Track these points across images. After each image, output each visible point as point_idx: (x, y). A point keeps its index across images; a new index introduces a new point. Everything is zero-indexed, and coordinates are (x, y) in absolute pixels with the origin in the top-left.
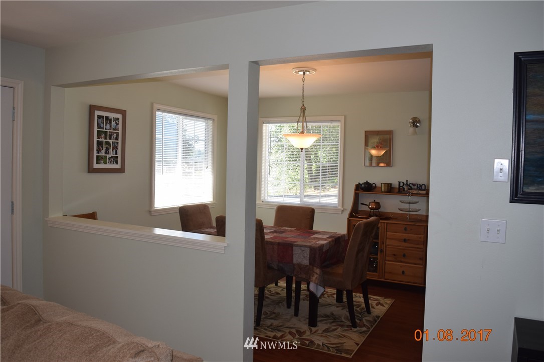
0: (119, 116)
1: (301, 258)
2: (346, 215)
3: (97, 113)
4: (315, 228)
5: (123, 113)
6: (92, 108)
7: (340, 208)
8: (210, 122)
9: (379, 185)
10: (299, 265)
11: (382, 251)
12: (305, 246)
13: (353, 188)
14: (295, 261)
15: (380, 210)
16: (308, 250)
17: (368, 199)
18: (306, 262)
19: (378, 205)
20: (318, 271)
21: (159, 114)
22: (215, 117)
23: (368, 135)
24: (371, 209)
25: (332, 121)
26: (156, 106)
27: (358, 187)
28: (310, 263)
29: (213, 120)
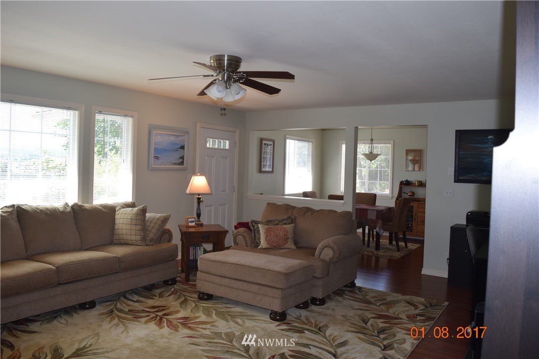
0: (272, 143)
1: (372, 216)
2: (394, 199)
3: (264, 142)
4: (376, 205)
5: (274, 142)
6: (261, 140)
7: (391, 195)
8: (311, 143)
9: (414, 182)
10: (371, 219)
11: (415, 219)
12: (374, 210)
13: (399, 183)
14: (368, 218)
15: (414, 197)
16: (375, 212)
17: (407, 190)
18: (374, 218)
19: (413, 194)
20: (380, 221)
21: (288, 141)
22: (314, 140)
23: (408, 152)
24: (409, 196)
25: (385, 143)
26: (287, 136)
27: (402, 183)
28: (376, 218)
29: (312, 142)
